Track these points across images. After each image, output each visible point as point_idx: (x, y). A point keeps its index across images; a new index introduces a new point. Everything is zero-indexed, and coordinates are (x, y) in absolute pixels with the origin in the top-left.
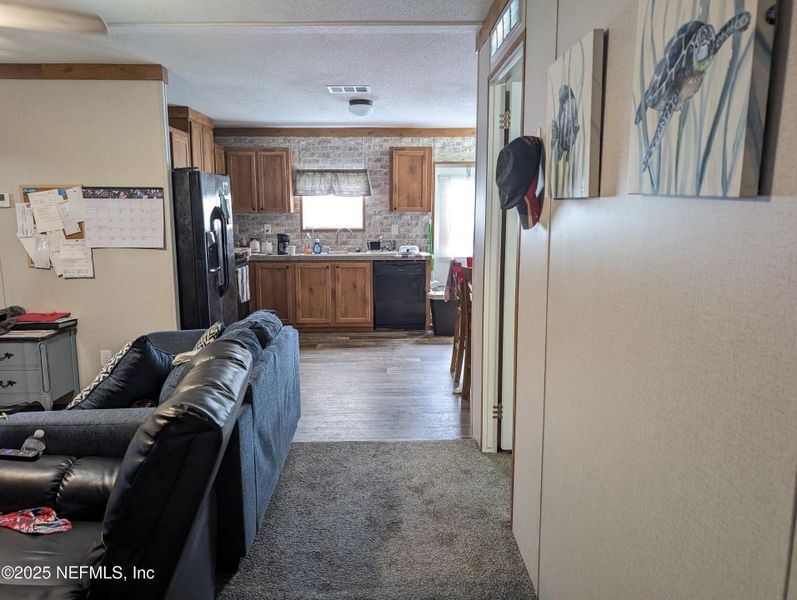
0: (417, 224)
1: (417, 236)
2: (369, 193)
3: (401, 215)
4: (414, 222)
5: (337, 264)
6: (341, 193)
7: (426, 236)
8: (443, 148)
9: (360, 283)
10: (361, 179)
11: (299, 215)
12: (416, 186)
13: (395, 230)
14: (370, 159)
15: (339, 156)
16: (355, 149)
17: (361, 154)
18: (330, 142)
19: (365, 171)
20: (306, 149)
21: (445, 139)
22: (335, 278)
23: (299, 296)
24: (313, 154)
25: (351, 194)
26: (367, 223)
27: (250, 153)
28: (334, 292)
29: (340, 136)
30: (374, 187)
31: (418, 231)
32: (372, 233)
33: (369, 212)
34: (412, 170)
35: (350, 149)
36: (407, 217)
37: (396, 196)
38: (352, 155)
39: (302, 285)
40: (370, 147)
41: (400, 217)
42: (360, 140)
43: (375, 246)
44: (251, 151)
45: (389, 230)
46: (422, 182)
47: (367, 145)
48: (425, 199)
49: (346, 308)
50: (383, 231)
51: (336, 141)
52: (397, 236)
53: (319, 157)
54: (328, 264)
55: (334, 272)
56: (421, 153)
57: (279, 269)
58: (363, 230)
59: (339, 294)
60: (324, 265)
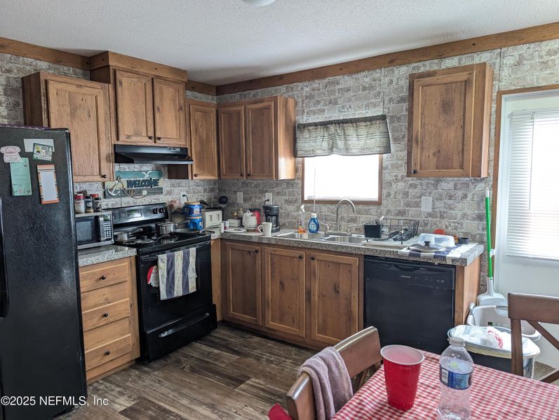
0: (465, 196)
1: (464, 216)
2: (387, 150)
3: (438, 182)
4: (460, 193)
5: (313, 254)
6: (347, 151)
7: (480, 218)
8: (519, 63)
9: (343, 287)
10: (377, 129)
11: (300, 182)
12: (452, 134)
13: (427, 205)
14: (391, 100)
15: (350, 100)
16: (371, 88)
17: (379, 93)
18: (338, 83)
19: (383, 118)
20: (310, 97)
21: (523, 49)
22: (311, 274)
23: (269, 291)
24: (319, 102)
25: (364, 152)
26: (384, 192)
27: (239, 108)
28: (309, 293)
29: (351, 73)
30: (396, 140)
31: (465, 209)
32: (392, 208)
33: (387, 177)
34: (446, 107)
35: (364, 89)
36: (447, 185)
37: (416, 152)
38: (366, 98)
39: (273, 277)
40: (391, 82)
41: (436, 186)
42: (377, 74)
43: (373, 231)
44: (240, 105)
45: (418, 205)
46: (463, 127)
47: (387, 80)
48: (470, 155)
49: (325, 321)
50: (408, 205)
51: (346, 81)
52: (429, 215)
53: (325, 105)
54: (302, 253)
55: (308, 265)
56: (463, 76)
57: (249, 252)
58: (378, 203)
59: (315, 298)
60: (297, 253)
